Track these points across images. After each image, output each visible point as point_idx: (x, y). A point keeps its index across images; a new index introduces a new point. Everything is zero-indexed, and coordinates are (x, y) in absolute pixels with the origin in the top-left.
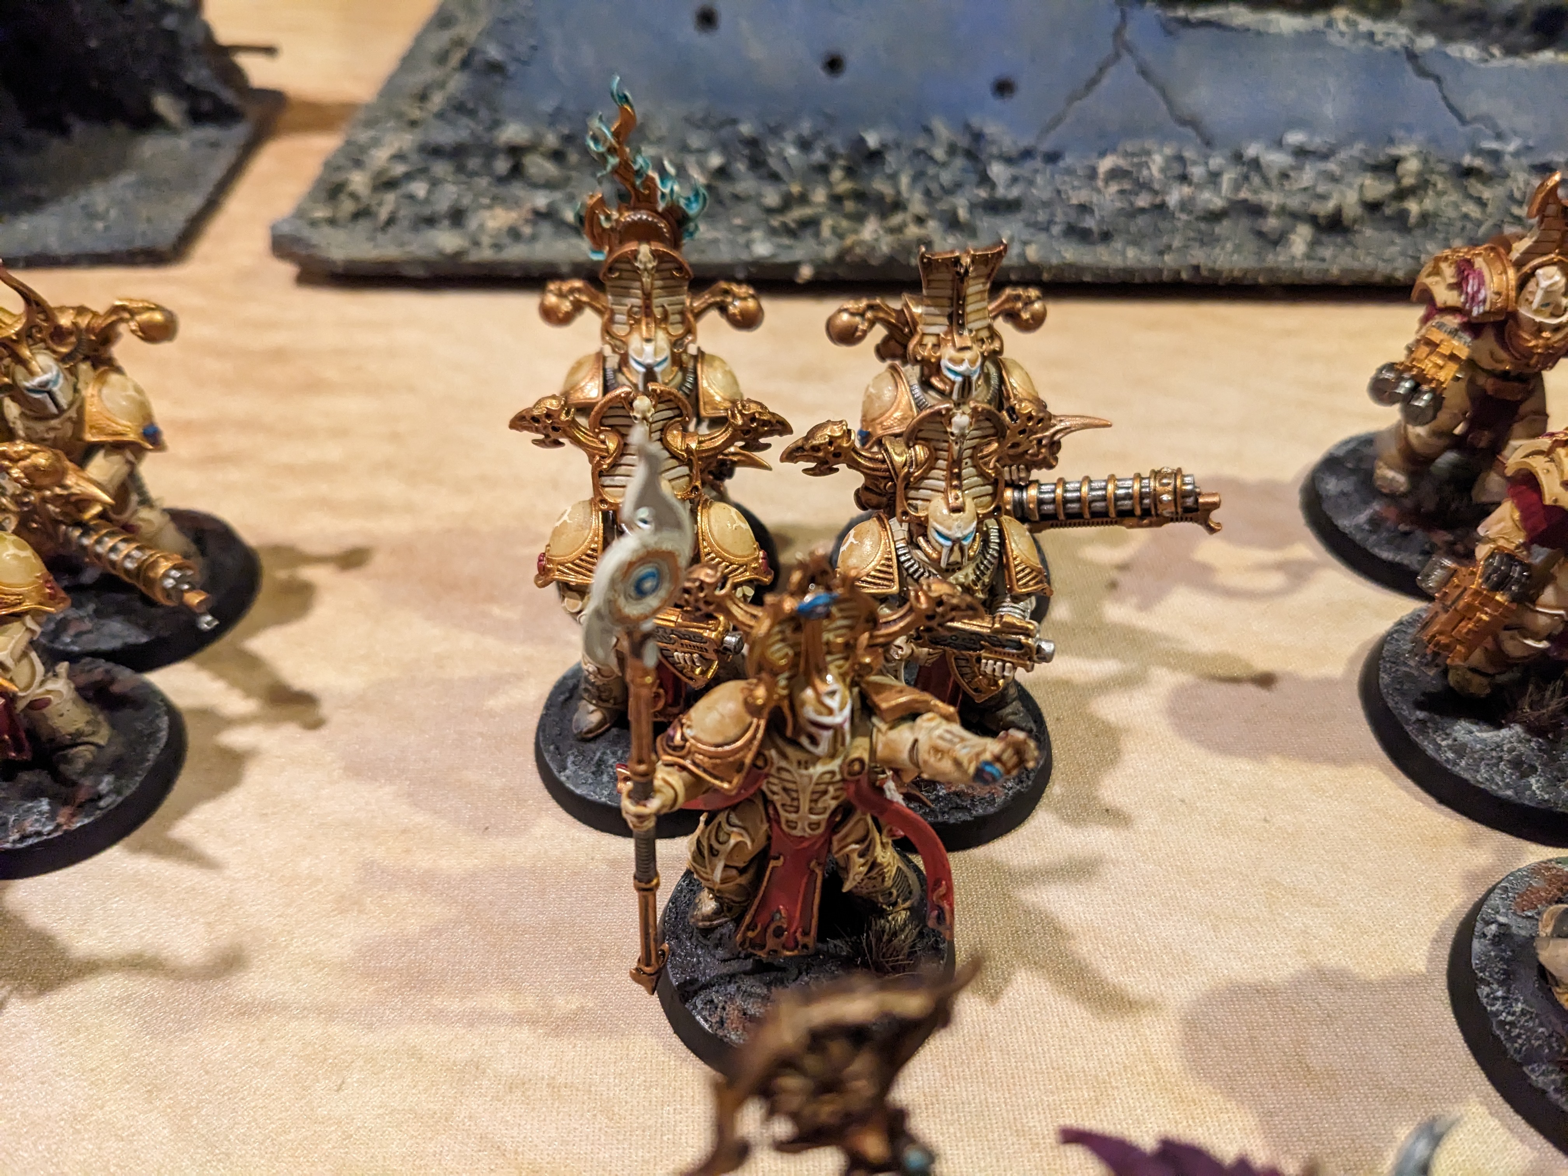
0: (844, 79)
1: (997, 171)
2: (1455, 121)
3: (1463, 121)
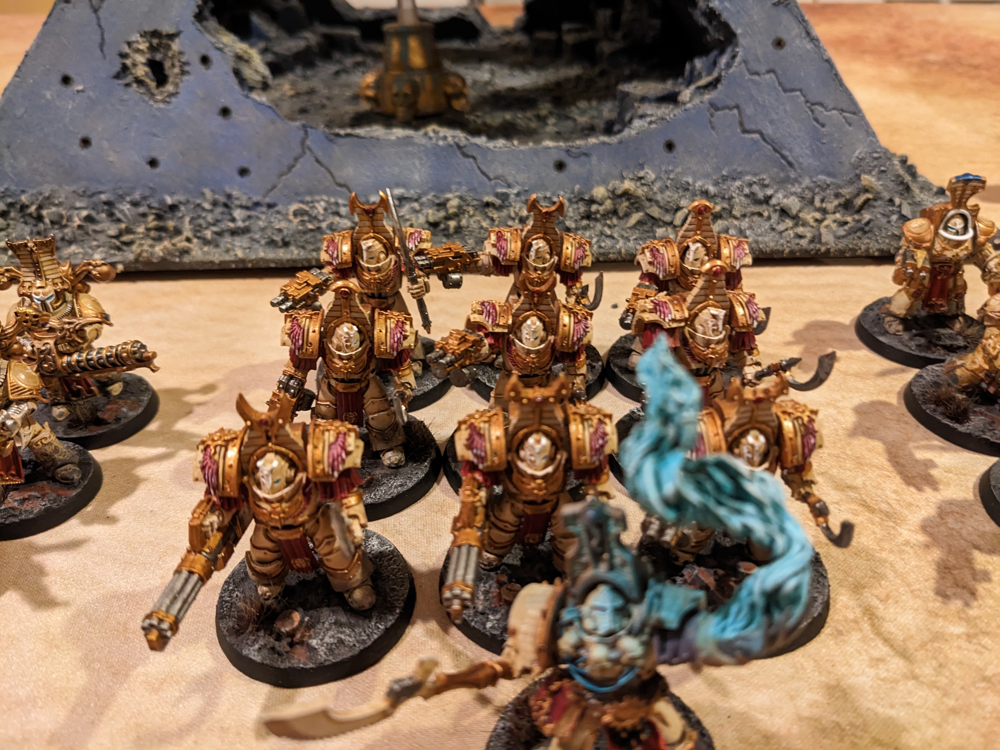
0: (158, 170)
1: (238, 214)
2: (486, 179)
3: (489, 179)
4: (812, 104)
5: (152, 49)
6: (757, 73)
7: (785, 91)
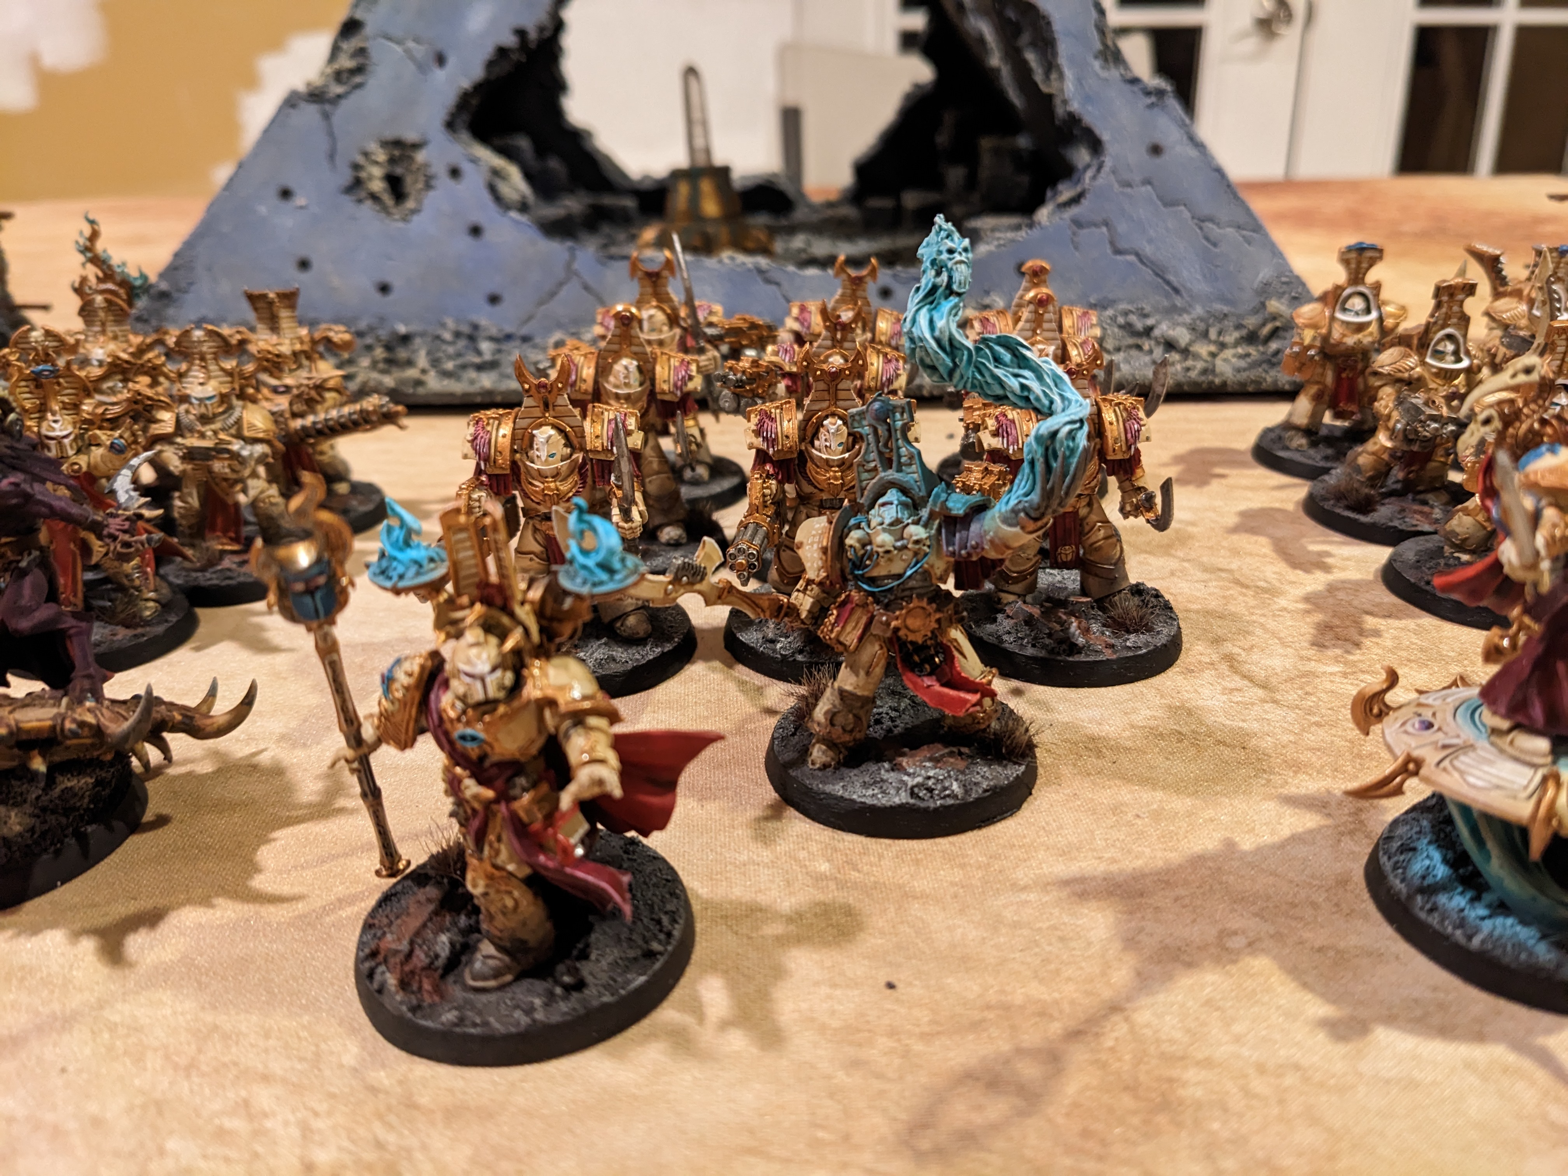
0: (391, 297)
1: (486, 347)
4: (1201, 220)
5: (392, 161)
6: (1129, 185)
7: (1166, 205)
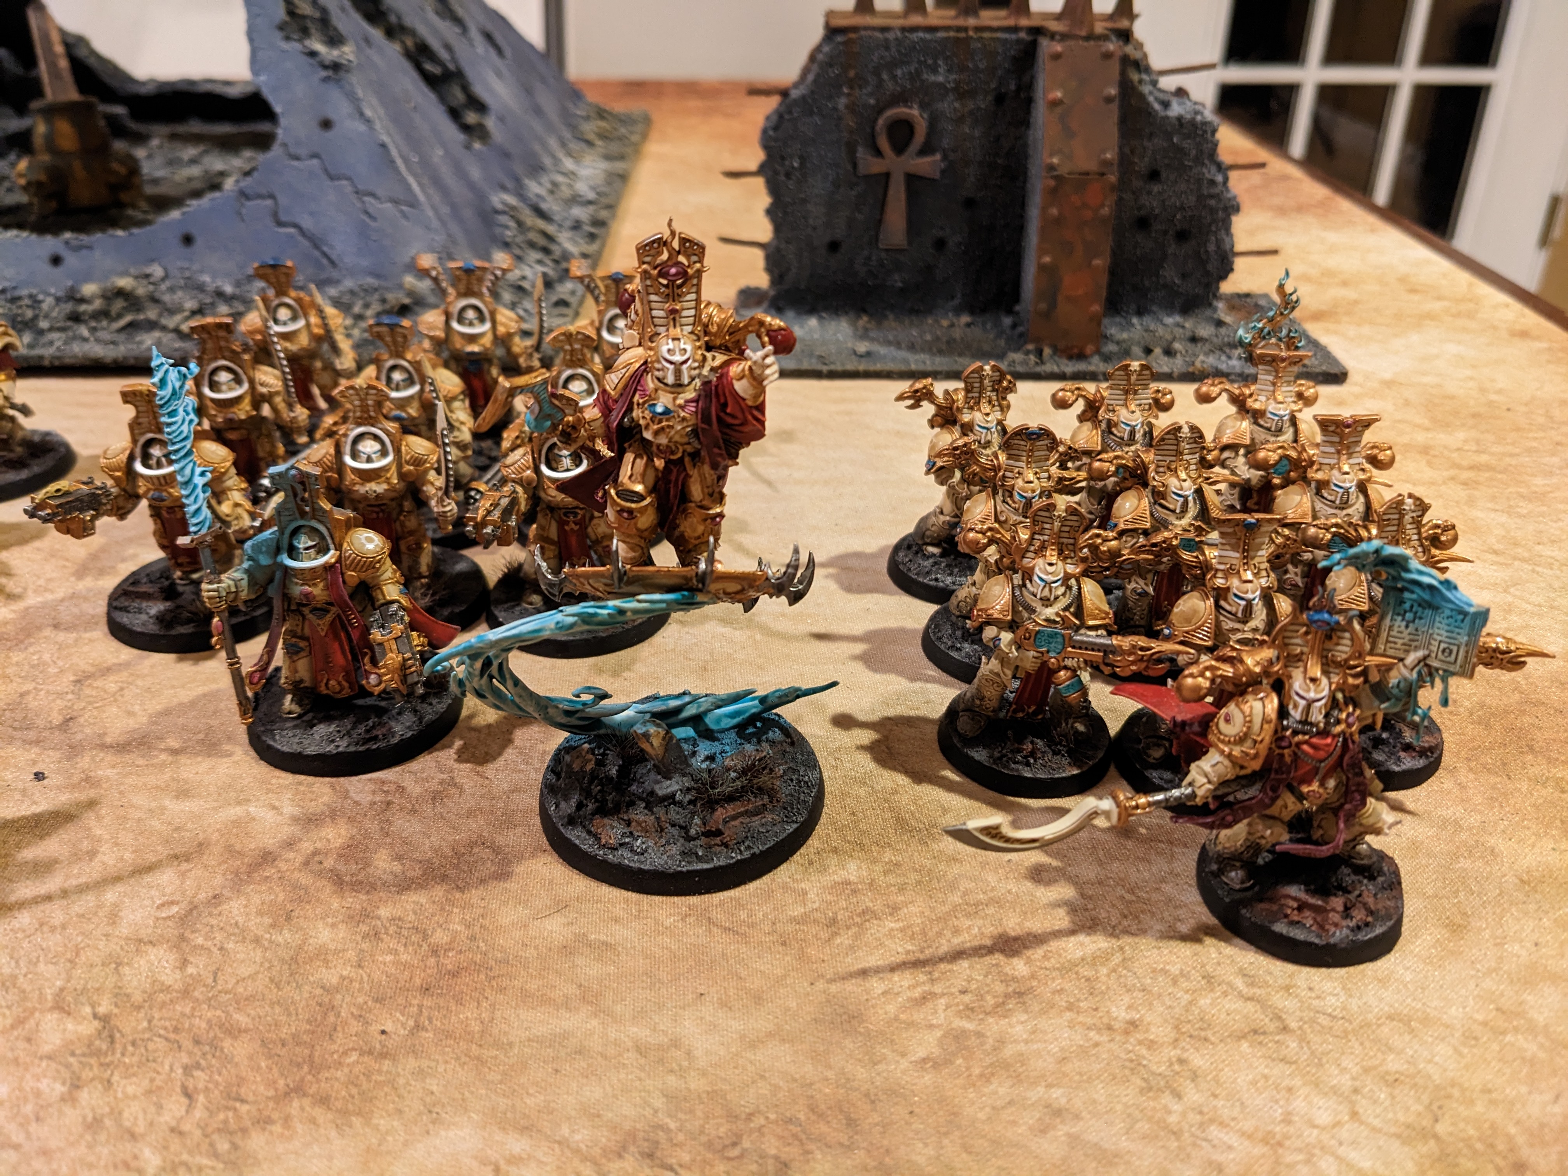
4: (362, 194)
6: (297, 158)
7: (332, 178)
